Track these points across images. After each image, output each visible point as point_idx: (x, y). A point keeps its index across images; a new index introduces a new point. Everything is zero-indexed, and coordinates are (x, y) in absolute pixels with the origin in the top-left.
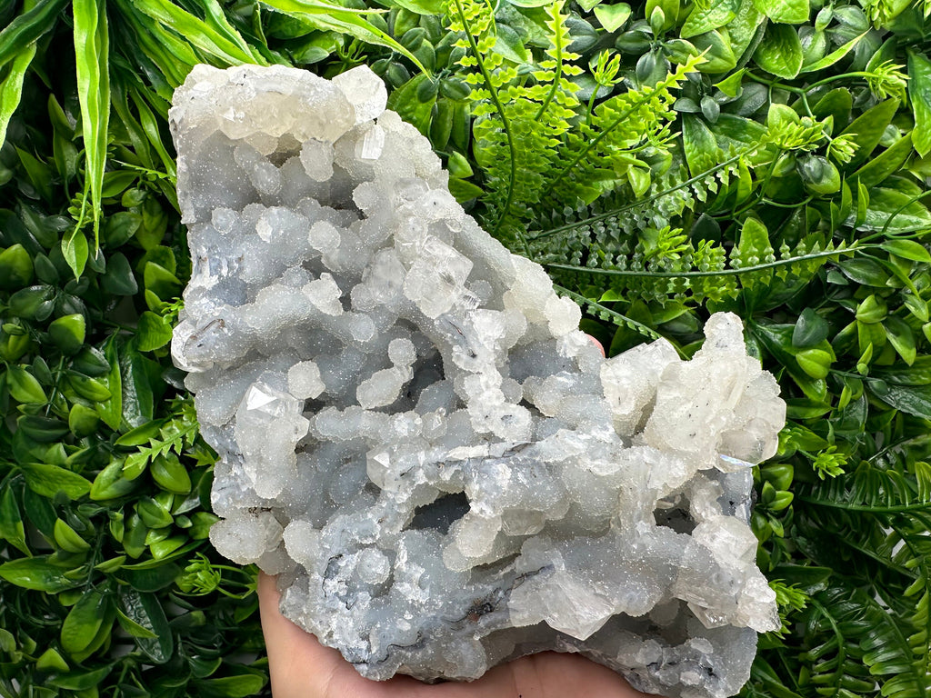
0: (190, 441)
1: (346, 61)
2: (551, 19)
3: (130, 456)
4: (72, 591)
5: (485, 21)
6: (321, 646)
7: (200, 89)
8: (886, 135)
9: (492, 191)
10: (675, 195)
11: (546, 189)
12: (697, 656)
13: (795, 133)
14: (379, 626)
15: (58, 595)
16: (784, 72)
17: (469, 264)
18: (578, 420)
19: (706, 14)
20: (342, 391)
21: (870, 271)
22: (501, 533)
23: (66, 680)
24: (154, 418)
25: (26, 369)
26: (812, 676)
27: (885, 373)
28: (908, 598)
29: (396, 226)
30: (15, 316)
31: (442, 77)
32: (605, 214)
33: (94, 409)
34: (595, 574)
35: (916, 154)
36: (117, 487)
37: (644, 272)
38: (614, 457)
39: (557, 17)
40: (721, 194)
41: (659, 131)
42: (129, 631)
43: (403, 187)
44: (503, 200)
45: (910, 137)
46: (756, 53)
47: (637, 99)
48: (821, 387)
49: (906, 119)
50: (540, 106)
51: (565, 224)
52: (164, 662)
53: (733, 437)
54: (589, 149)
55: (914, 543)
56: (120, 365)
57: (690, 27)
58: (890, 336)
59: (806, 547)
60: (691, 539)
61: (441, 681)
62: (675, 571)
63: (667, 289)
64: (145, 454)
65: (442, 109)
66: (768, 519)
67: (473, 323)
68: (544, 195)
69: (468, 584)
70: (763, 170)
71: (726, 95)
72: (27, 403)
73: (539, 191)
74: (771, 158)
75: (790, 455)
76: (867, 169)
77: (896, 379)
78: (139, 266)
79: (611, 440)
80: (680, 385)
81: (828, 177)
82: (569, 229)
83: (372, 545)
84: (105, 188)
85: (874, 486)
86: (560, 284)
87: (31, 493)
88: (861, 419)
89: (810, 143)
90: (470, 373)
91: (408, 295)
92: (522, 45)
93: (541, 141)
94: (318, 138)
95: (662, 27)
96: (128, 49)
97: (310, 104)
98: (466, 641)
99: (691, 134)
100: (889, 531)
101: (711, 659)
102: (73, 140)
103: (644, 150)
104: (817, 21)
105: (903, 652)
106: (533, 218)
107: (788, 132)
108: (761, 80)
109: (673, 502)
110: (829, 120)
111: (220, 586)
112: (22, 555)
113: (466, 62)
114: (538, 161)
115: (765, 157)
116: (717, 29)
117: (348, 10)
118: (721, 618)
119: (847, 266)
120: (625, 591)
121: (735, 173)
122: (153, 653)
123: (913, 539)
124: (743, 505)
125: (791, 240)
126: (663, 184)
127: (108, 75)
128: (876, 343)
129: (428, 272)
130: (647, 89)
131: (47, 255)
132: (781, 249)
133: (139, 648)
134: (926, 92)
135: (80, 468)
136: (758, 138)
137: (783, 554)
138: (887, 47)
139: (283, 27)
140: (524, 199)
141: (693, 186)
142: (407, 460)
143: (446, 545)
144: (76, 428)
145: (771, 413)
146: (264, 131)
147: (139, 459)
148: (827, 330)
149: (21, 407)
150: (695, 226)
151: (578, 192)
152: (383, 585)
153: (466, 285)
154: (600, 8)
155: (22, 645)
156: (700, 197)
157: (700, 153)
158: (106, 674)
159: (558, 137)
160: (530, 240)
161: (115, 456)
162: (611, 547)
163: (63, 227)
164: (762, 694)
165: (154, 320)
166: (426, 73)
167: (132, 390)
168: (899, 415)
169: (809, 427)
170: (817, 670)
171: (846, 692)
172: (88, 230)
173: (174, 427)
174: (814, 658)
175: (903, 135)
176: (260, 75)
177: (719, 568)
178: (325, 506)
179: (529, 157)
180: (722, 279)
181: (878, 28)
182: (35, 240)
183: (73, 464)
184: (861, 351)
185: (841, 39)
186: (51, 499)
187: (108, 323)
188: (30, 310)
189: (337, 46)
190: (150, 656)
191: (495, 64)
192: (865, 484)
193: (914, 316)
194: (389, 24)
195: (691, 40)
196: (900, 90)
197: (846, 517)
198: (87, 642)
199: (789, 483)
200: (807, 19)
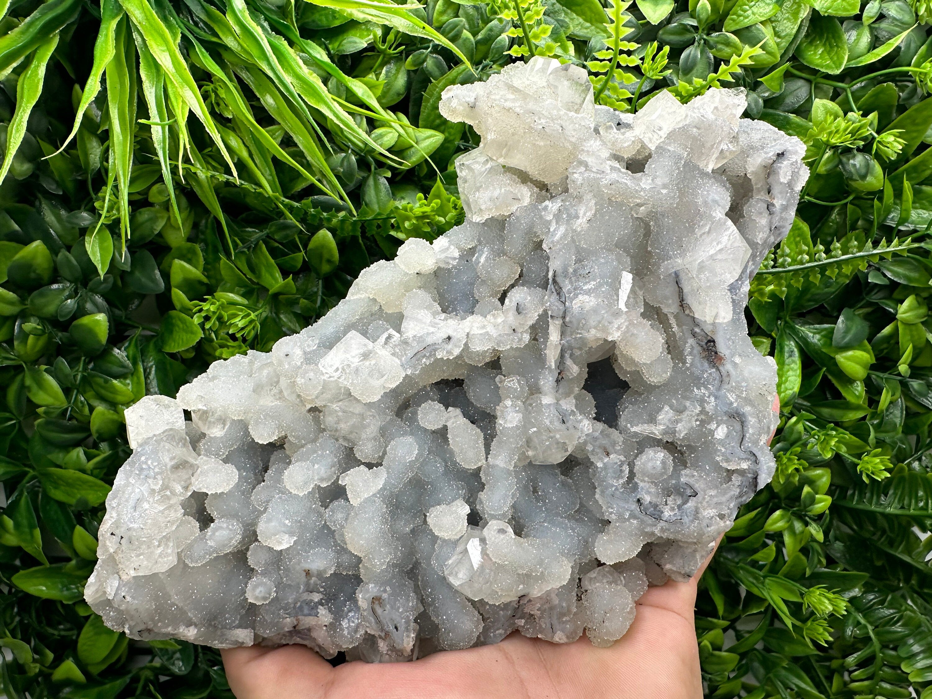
1: (383, 52)
2: (611, 7)
8: (930, 132)
13: (842, 129)
15: (74, 604)
16: (828, 67)
19: (751, 7)
21: (910, 270)
23: (82, 693)
25: (46, 371)
27: (924, 375)
30: (33, 315)
31: (482, 69)
33: (116, 412)
39: (617, 4)
46: (798, 48)
47: (687, 91)
48: (859, 388)
52: (185, 673)
56: (143, 365)
57: (733, 20)
66: (806, 524)
71: (768, 90)
72: (46, 406)
74: (817, 153)
75: (834, 459)
76: (910, 167)
78: (165, 264)
81: (872, 175)
84: (132, 181)
85: (913, 489)
87: (47, 498)
88: (898, 421)
89: (855, 139)
92: (564, 36)
95: (707, 20)
100: (926, 536)
102: (99, 132)
104: (865, 14)
107: (836, 127)
108: (803, 75)
110: (873, 116)
112: (37, 563)
113: (516, 52)
115: (811, 153)
116: (761, 23)
119: (886, 265)
122: (173, 664)
128: (916, 344)
130: (697, 82)
131: (69, 252)
132: (832, 247)
133: (157, 660)
135: (99, 473)
136: (803, 134)
137: (819, 560)
138: (931, 41)
139: (316, 16)
144: (97, 431)
148: (867, 330)
149: (40, 410)
155: (38, 657)
158: (123, 687)
163: (86, 223)
165: (180, 320)
166: (468, 64)
169: (846, 429)
170: (854, 677)
172: (113, 226)
174: (852, 665)
180: (770, 278)
181: (923, 23)
182: (56, 237)
183: (95, 468)
184: (901, 352)
185: (884, 33)
186: (70, 505)
187: (130, 323)
188: (51, 309)
189: (375, 36)
190: (171, 667)
191: (548, 54)
192: (903, 488)
194: (428, 14)
195: (735, 33)
197: (882, 521)
198: (104, 653)
199: (827, 486)
200: (855, 11)
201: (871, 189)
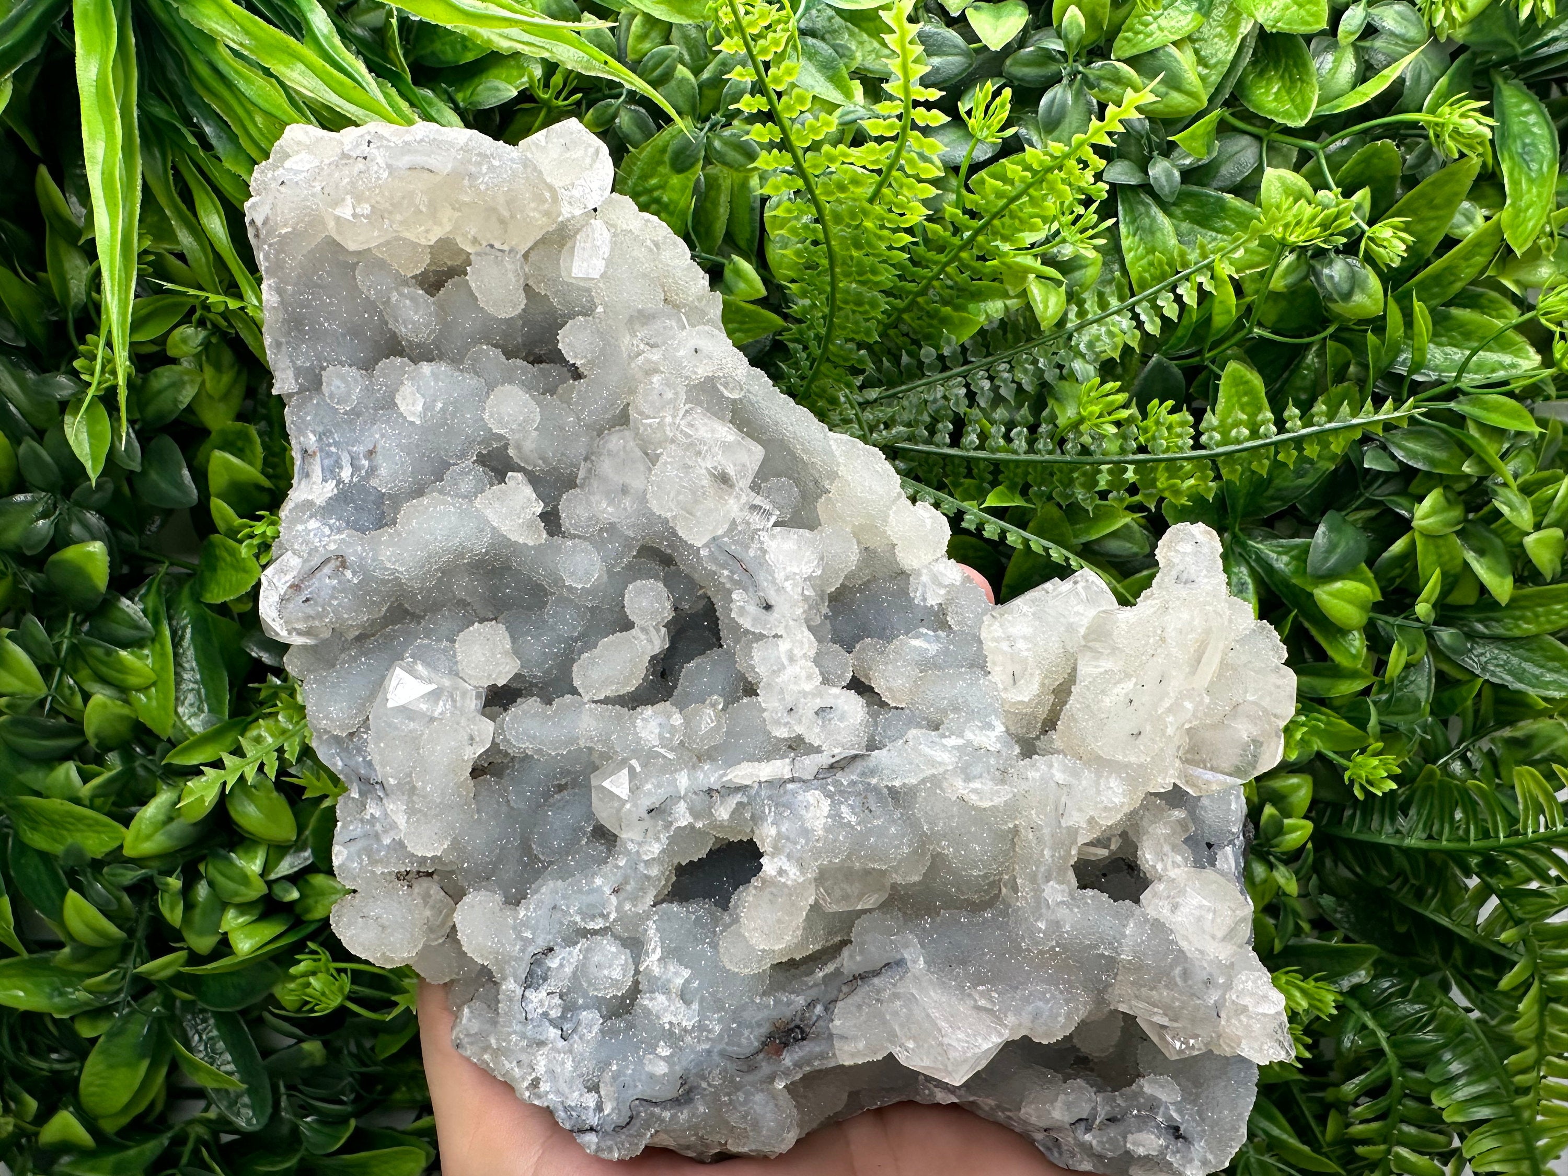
0: (291, 755)
1: (546, 103)
2: (892, 31)
3: (190, 782)
4: (97, 1013)
5: (781, 35)
6: (520, 1102)
7: (295, 167)
8: (1458, 218)
9: (799, 321)
10: (1107, 324)
11: (889, 316)
12: (1153, 1105)
13: (1305, 219)
14: (614, 1068)
15: (72, 1019)
16: (1287, 114)
17: (758, 452)
18: (944, 712)
19: (1156, 18)
20: (547, 673)
21: (1435, 447)
22: (815, 908)
23: (90, 1163)
24: (230, 717)
25: (9, 636)
26: (1348, 1125)
27: (1462, 619)
28: (1505, 994)
29: (632, 391)
31: (710, 130)
32: (990, 359)
33: (127, 702)
34: (977, 973)
35: (1510, 251)
36: (170, 836)
37: (1057, 457)
38: (1003, 775)
39: (901, 27)
40: (1185, 322)
41: (1079, 217)
42: (195, 1077)
43: (643, 324)
44: (818, 338)
45: (1499, 221)
46: (1240, 83)
47: (1041, 163)
48: (1357, 643)
49: (1490, 191)
50: (877, 177)
51: (924, 375)
52: (258, 1128)
53: (1208, 734)
54: (962, 248)
55: (1513, 901)
56: (170, 625)
57: (1128, 40)
58: (1470, 557)
59: (1335, 911)
60: (1138, 910)
61: (724, 1157)
62: (1111, 963)
63: (1096, 483)
64: (213, 781)
65: (712, 183)
66: (1271, 867)
67: (765, 552)
68: (887, 326)
69: (764, 994)
70: (1254, 281)
71: (1189, 155)
72: (12, 695)
73: (879, 322)
74: (1267, 260)
75: (1306, 759)
76: (1428, 277)
77: (1480, 627)
78: (200, 457)
79: (999, 746)
80: (1114, 650)
81: (1363, 290)
82: (930, 385)
83: (604, 931)
84: (136, 326)
85: (1447, 810)
86: (917, 479)
87: (22, 846)
88: (1423, 695)
89: (1332, 235)
90: (760, 637)
91: (655, 506)
92: (845, 73)
93: (880, 238)
94: (497, 245)
95: (1081, 40)
96: (170, 85)
97: (482, 187)
98: (762, 1091)
99: (1133, 221)
100: (1473, 882)
101: (1177, 1111)
102: (79, 244)
103: (1055, 250)
104: (1341, 28)
105: (1498, 1083)
106: (870, 367)
107: (1295, 216)
108: (1249, 128)
109: (1106, 847)
110: (1363, 196)
111: (349, 998)
112: (9, 952)
113: (749, 105)
114: (874, 272)
115: (1257, 259)
116: (1174, 43)
117: (553, 22)
118: (1192, 1042)
119: (1396, 440)
120: (1026, 1000)
121: (1208, 287)
122: (238, 1114)
123: (1512, 895)
124: (1229, 849)
125: (1303, 397)
126: (1087, 306)
127: (137, 132)
128: (1446, 568)
129: (686, 467)
130: (1057, 148)
131: (40, 441)
132: (1286, 414)
133: (213, 1107)
134: (1524, 145)
135: (104, 803)
136: (1244, 227)
137: (1297, 924)
138: (1458, 69)
139: (438, 46)
140: (852, 335)
141: (1138, 310)
142: (659, 786)
143: (726, 927)
144: (97, 735)
145: (1271, 694)
146: (405, 234)
147: (205, 788)
148: (1364, 547)
149: (2, 702)
150: (1142, 375)
151: (945, 321)
152: (623, 997)
153: (755, 487)
154: (977, 8)
155: (13, 1105)
156: (1148, 327)
157: (1148, 253)
158: (158, 1152)
159: (910, 231)
160: (864, 405)
161: (165, 782)
162: (1003, 927)
163: (65, 393)
164: (1266, 1158)
165: (227, 550)
166: (680, 123)
167: (192, 669)
168: (1487, 688)
169: (1336, 710)
170: (1356, 1116)
171: (1404, 1152)
172: (108, 398)
173: (264, 733)
174: (1352, 1097)
175: (1487, 218)
176: (397, 141)
177: (1186, 958)
178: (525, 865)
179: (860, 264)
180: (1188, 466)
181: (1443, 40)
182: (19, 416)
183: (92, 798)
184: (1421, 582)
185: (1381, 57)
186: (56, 857)
187: (147, 554)
188: (14, 535)
189: (531, 79)
190: (233, 1118)
191: (799, 108)
192: (1432, 804)
193: (1508, 522)
194: (618, 40)
195: (1130, 61)
196: (1481, 144)
197: (1401, 861)
198: (124, 1098)
199: (1306, 804)
200: (1324, 25)
201: (1364, 315)
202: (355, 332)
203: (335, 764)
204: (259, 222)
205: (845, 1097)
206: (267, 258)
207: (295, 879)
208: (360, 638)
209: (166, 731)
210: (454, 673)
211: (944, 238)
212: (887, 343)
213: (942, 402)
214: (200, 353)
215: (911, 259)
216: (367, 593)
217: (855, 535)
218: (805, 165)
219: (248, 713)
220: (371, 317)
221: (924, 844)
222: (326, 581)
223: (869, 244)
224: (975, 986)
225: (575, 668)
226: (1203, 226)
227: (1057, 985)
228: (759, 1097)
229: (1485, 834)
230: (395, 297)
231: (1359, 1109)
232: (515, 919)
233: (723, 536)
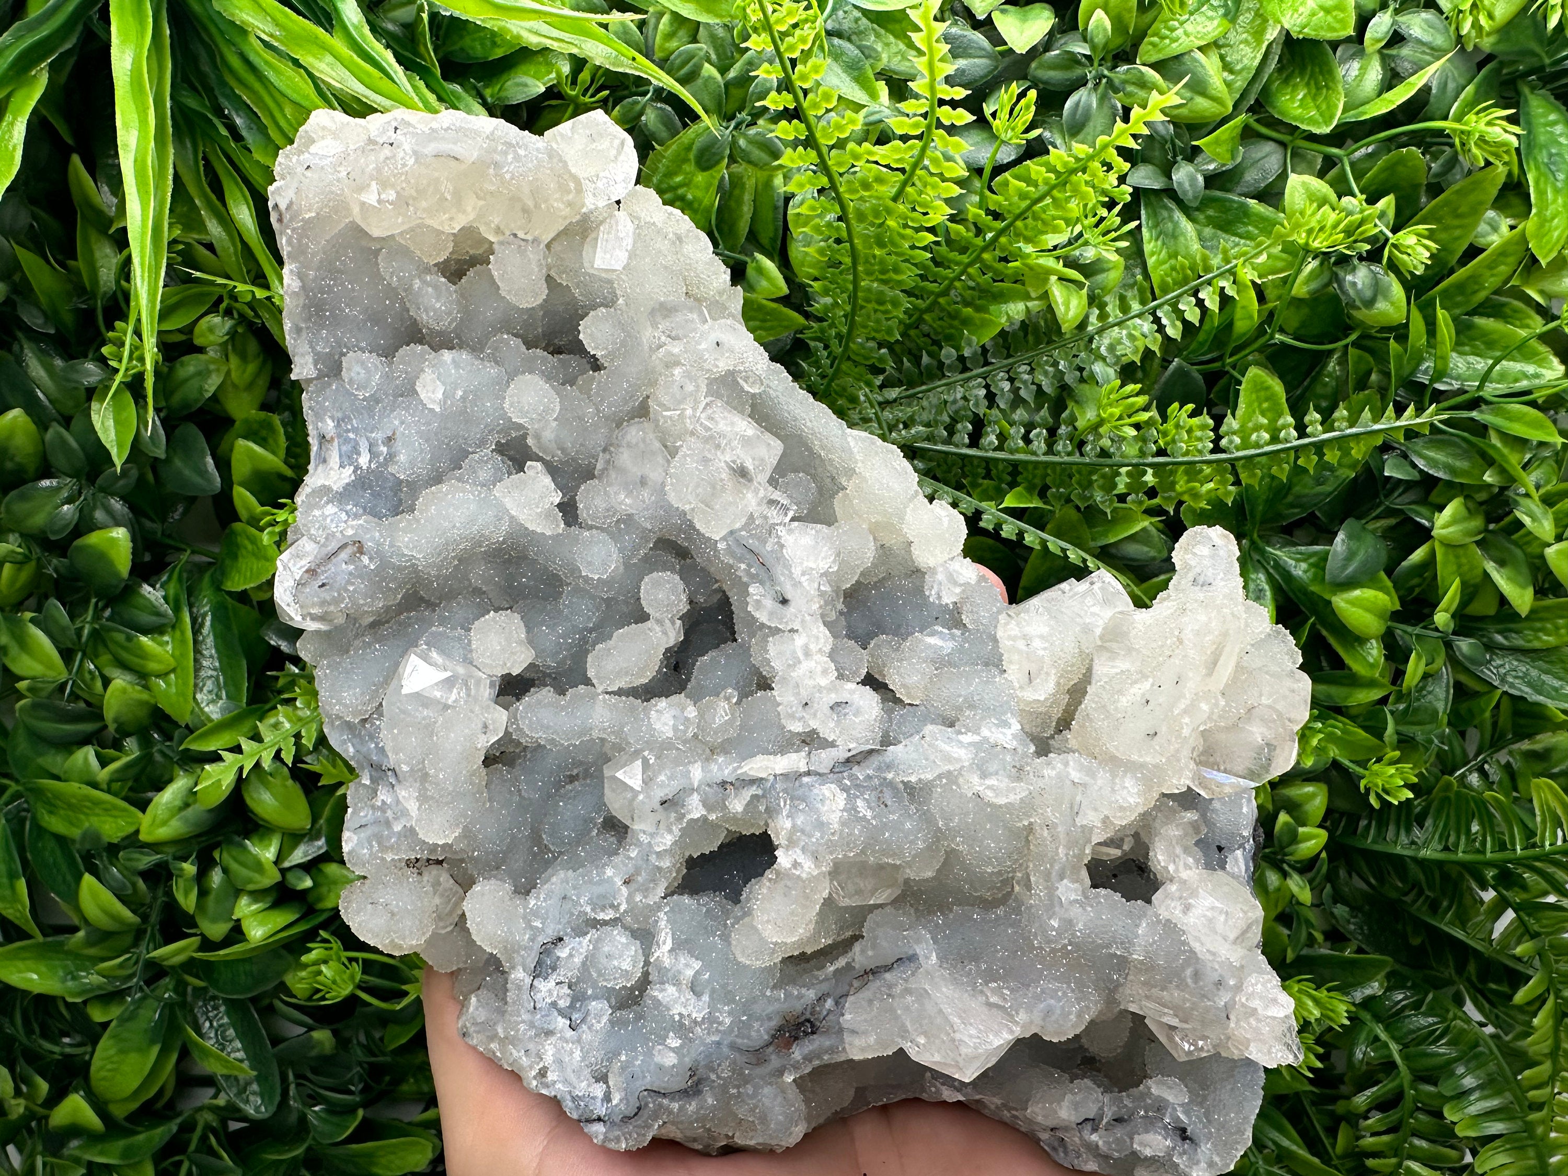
0: (308, 742)
1: (574, 100)
2: (918, 29)
3: (207, 767)
4: (109, 997)
5: (809, 32)
6: (527, 1091)
7: (320, 152)
8: (1483, 227)
9: (821, 320)
10: (1128, 327)
11: (910, 316)
12: (1160, 1107)
13: (1329, 225)
14: (623, 1058)
15: (85, 1003)
16: (1311, 121)
17: (777, 446)
18: (960, 709)
19: (1182, 24)
20: (561, 663)
21: (1454, 456)
22: (828, 902)
23: (99, 1147)
24: (248, 704)
25: (32, 620)
26: (1358, 1138)
27: (1482, 629)
28: (1520, 1008)
29: (653, 383)
30: (13, 531)
31: (736, 128)
32: (1011, 360)
33: (146, 687)
34: (989, 970)
35: (1534, 260)
36: (186, 821)
37: (1076, 458)
38: (1019, 773)
39: (928, 26)
40: (1206, 327)
41: (1102, 219)
42: (205, 1064)
43: (665, 317)
44: (839, 336)
45: (1524, 230)
46: (1265, 90)
47: (1065, 164)
48: (1375, 652)
49: (1515, 201)
50: (901, 177)
51: (944, 376)
52: (267, 1116)
53: (1222, 737)
54: (984, 249)
55: (1529, 915)
56: (191, 613)
57: (1154, 45)
58: (1491, 567)
59: (1349, 922)
60: (1150, 910)
61: (730, 1151)
62: (1123, 963)
63: (1115, 486)
64: (231, 766)
65: (736, 182)
66: (1285, 875)
67: (782, 546)
68: (908, 327)
69: (774, 987)
70: (1276, 287)
71: (1212, 161)
72: (33, 678)
73: (900, 322)
74: (1290, 266)
75: (1321, 766)
76: (1451, 286)
77: (1499, 638)
78: (224, 446)
79: (1014, 743)
80: (1130, 650)
81: (1386, 297)
82: (950, 386)
83: (614, 922)
84: (164, 315)
85: (1463, 822)
86: (935, 478)
87: (40, 831)
88: (1440, 706)
89: (1355, 241)
90: (777, 631)
91: (673, 499)
92: (870, 74)
93: (903, 237)
94: (521, 234)
95: (1106, 44)
96: (202, 77)
97: (508, 176)
98: (771, 1084)
99: (1156, 225)
100: (1489, 895)
101: (1184, 1112)
102: (110, 232)
103: (1077, 253)
104: (1368, 35)
105: (1511, 1098)
106: (890, 365)
107: (1319, 222)
108: (1274, 134)
109: (1119, 847)
110: (1387, 203)
111: (359, 987)
112: (22, 935)
113: (775, 102)
114: (896, 270)
115: (1280, 264)
116: (1200, 49)
117: (576, 14)
118: (1201, 1043)
119: (1417, 448)
120: (1038, 998)
121: (1230, 291)
122: (247, 1101)
123: (1529, 909)
124: (1239, 853)
125: (1324, 404)
126: (1109, 309)
127: (169, 122)
128: (1466, 578)
129: (706, 461)
130: (1081, 149)
131: (67, 427)
132: (1307, 419)
133: (222, 1094)
134: (1551, 155)
135: (122, 788)
136: (1268, 233)
137: (1310, 934)
138: (1485, 78)
139: (467, 42)
140: (873, 334)
141: (1159, 314)
142: (671, 778)
143: (738, 920)
144: (116, 720)
145: (1286, 698)
146: (429, 222)
147: (222, 772)
148: (1383, 557)
149: (22, 685)
150: (1163, 379)
151: (966, 322)
152: (632, 989)
153: (772, 482)
154: (1003, 12)
155: (24, 1088)
156: (1170, 331)
157: (1170, 257)
158: (166, 1138)
159: (932, 230)
160: (885, 404)
161: (181, 767)
162: (1015, 924)
163: (93, 379)
164: (1275, 1170)
165: (248, 538)
166: (708, 121)
167: (211, 656)
168: (1505, 699)
169: (1353, 718)
170: (1367, 1128)
171: (1415, 1166)
172: (135, 386)
173: (281, 719)
174: (1363, 1108)
175: (1512, 228)
176: (423, 128)
177: (1198, 959)
178: (535, 855)
179: (882, 262)
180: (1207, 470)
181: (1470, 48)
182: (46, 402)
183: (111, 781)
184: (1440, 592)
185: (1407, 65)
186: (73, 841)
187: (170, 542)
188: (39, 520)
189: (559, 75)
190: (242, 1106)
191: (825, 105)
192: (1448, 816)
193: (1530, 533)
194: (646, 38)
195: (1155, 66)
196: (1507, 152)
197: (1416, 872)
198: (134, 1083)
199: (1321, 813)
200: (1351, 31)
201: (1385, 322)
202: (375, 318)
203: (347, 750)
204: (283, 206)
205: (852, 1093)
206: (289, 242)
207: (309, 867)
208: (374, 625)
209: (184, 717)
210: (468, 661)
211: (966, 239)
212: (907, 343)
213: (961, 403)
214: (226, 343)
215: (933, 259)
216: (384, 579)
217: (871, 531)
218: (830, 163)
219: (266, 701)
220: (393, 303)
221: (938, 840)
222: (342, 567)
223: (893, 244)
224: (986, 983)
225: (590, 658)
226: (1226, 231)
227: (1068, 984)
228: (767, 1090)
229: (1502, 846)
230: (417, 284)
231: (1370, 1122)
232: (525, 908)
233: (741, 530)
